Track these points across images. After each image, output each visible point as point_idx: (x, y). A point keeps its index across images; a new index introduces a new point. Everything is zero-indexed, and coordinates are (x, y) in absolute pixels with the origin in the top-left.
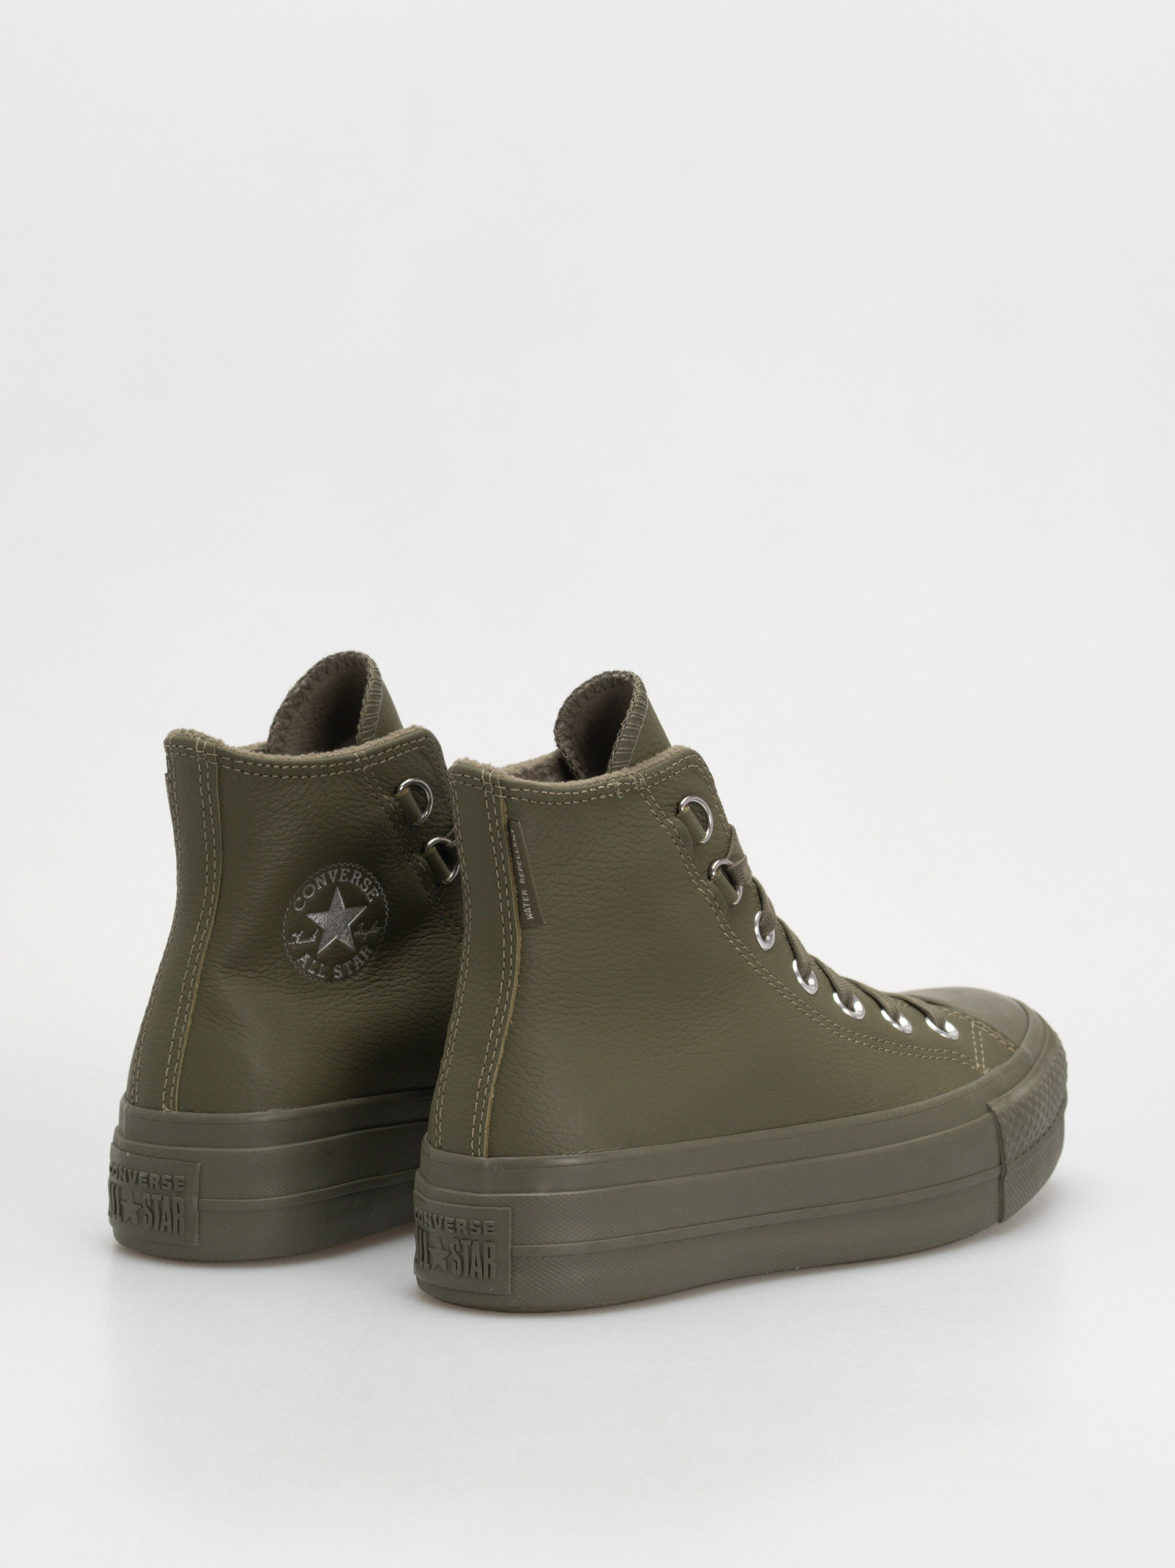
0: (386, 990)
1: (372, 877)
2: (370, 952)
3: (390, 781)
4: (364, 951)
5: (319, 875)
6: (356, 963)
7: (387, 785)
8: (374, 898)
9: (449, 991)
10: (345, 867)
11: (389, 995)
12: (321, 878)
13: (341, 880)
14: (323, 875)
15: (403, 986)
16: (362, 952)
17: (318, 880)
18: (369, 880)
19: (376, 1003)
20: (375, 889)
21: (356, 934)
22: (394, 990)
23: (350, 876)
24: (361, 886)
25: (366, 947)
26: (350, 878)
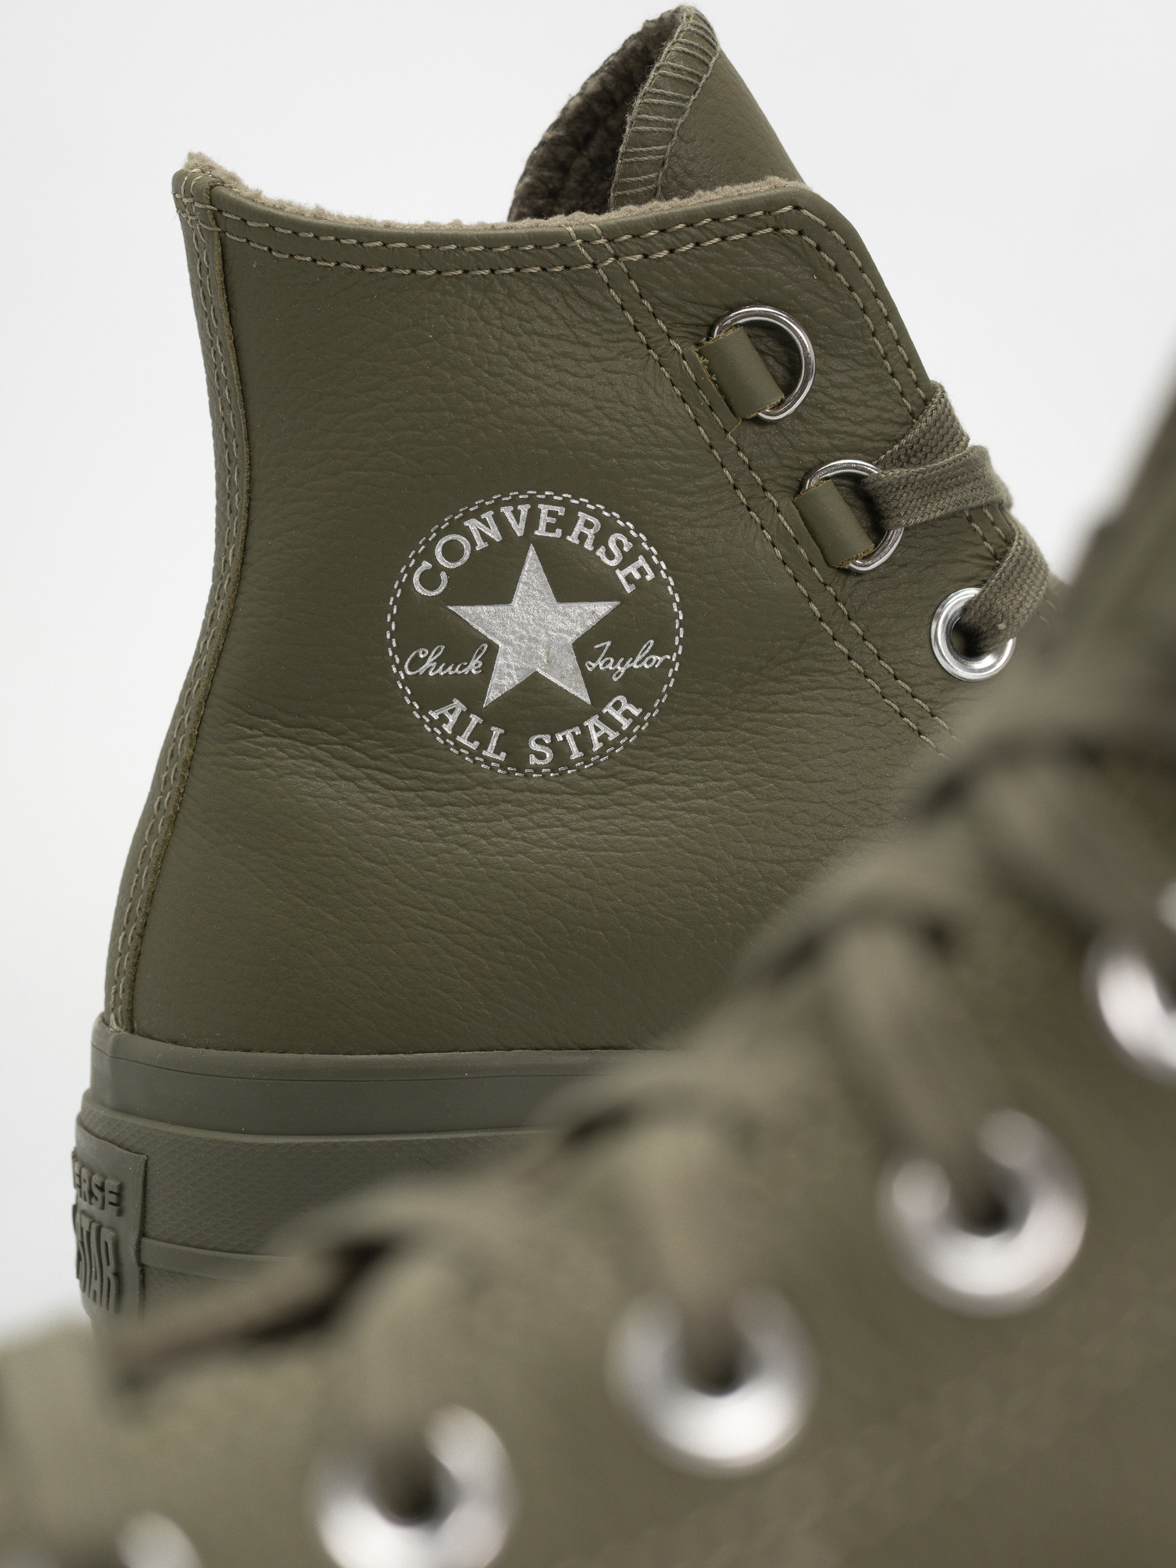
0: (662, 807)
1: (633, 533)
2: (636, 712)
3: (691, 309)
4: (617, 706)
5: (477, 515)
6: (595, 736)
7: (681, 317)
8: (640, 585)
9: (839, 825)
10: (548, 501)
11: (666, 817)
12: (484, 522)
13: (541, 532)
14: (488, 516)
15: (711, 801)
16: (609, 709)
17: (473, 525)
18: (625, 541)
19: (623, 831)
20: (641, 561)
21: (591, 666)
22: (682, 809)
23: (566, 523)
24: (601, 552)
25: (621, 698)
26: (568, 531)
